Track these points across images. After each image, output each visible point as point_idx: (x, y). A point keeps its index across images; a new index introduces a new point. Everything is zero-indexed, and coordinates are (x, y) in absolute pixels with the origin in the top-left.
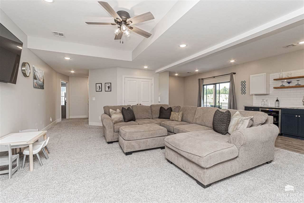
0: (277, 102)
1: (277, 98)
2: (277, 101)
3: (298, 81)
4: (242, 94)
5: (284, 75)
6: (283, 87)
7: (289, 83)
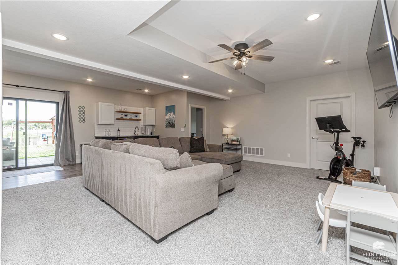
0: (118, 132)
1: (119, 128)
2: (119, 130)
3: (131, 115)
4: (80, 122)
5: (123, 108)
6: (122, 119)
7: (126, 116)
